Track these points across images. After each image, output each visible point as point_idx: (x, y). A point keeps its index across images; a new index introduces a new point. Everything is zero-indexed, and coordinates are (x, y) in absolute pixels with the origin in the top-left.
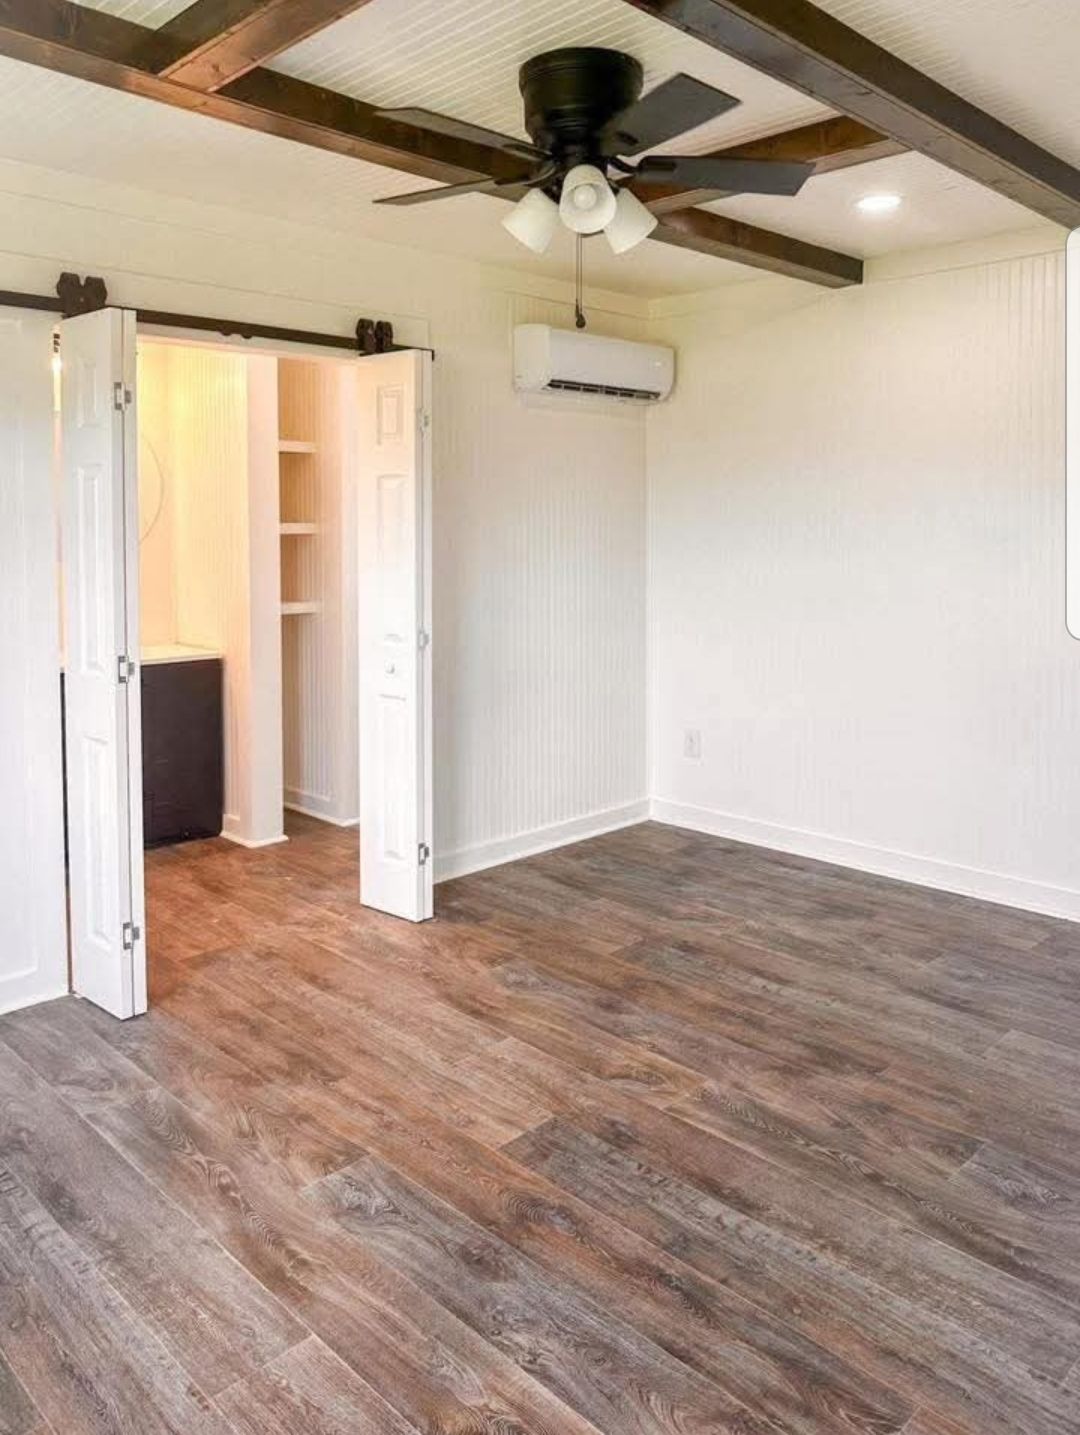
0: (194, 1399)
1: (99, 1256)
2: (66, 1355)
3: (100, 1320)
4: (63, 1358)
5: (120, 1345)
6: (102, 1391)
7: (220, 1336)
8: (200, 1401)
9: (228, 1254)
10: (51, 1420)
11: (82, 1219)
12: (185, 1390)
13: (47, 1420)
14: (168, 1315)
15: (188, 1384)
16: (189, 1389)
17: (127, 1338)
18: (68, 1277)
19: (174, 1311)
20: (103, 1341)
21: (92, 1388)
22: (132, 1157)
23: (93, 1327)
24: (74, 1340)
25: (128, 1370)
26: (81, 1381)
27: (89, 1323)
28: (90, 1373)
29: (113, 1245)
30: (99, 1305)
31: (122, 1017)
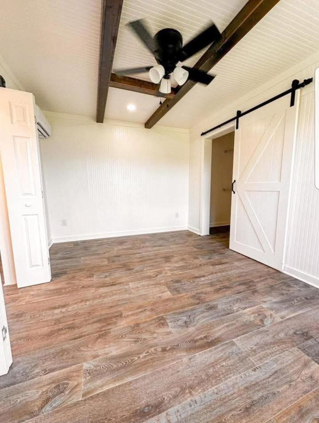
0: (257, 370)
1: (189, 395)
2: (241, 410)
3: (223, 397)
4: (242, 411)
5: (236, 390)
6: (256, 398)
7: (232, 361)
8: (258, 369)
9: (197, 354)
10: (271, 417)
11: (162, 402)
12: (254, 372)
13: (272, 418)
14: (223, 373)
15: (252, 371)
16: (253, 371)
17: (233, 387)
18: (197, 409)
19: (222, 371)
20: (234, 396)
21: (256, 401)
22: (129, 378)
23: (226, 400)
24: (233, 407)
25: (247, 388)
26: (252, 404)
27: (225, 401)
28: (249, 401)
29: (183, 390)
30: (215, 396)
31: (7, 373)
